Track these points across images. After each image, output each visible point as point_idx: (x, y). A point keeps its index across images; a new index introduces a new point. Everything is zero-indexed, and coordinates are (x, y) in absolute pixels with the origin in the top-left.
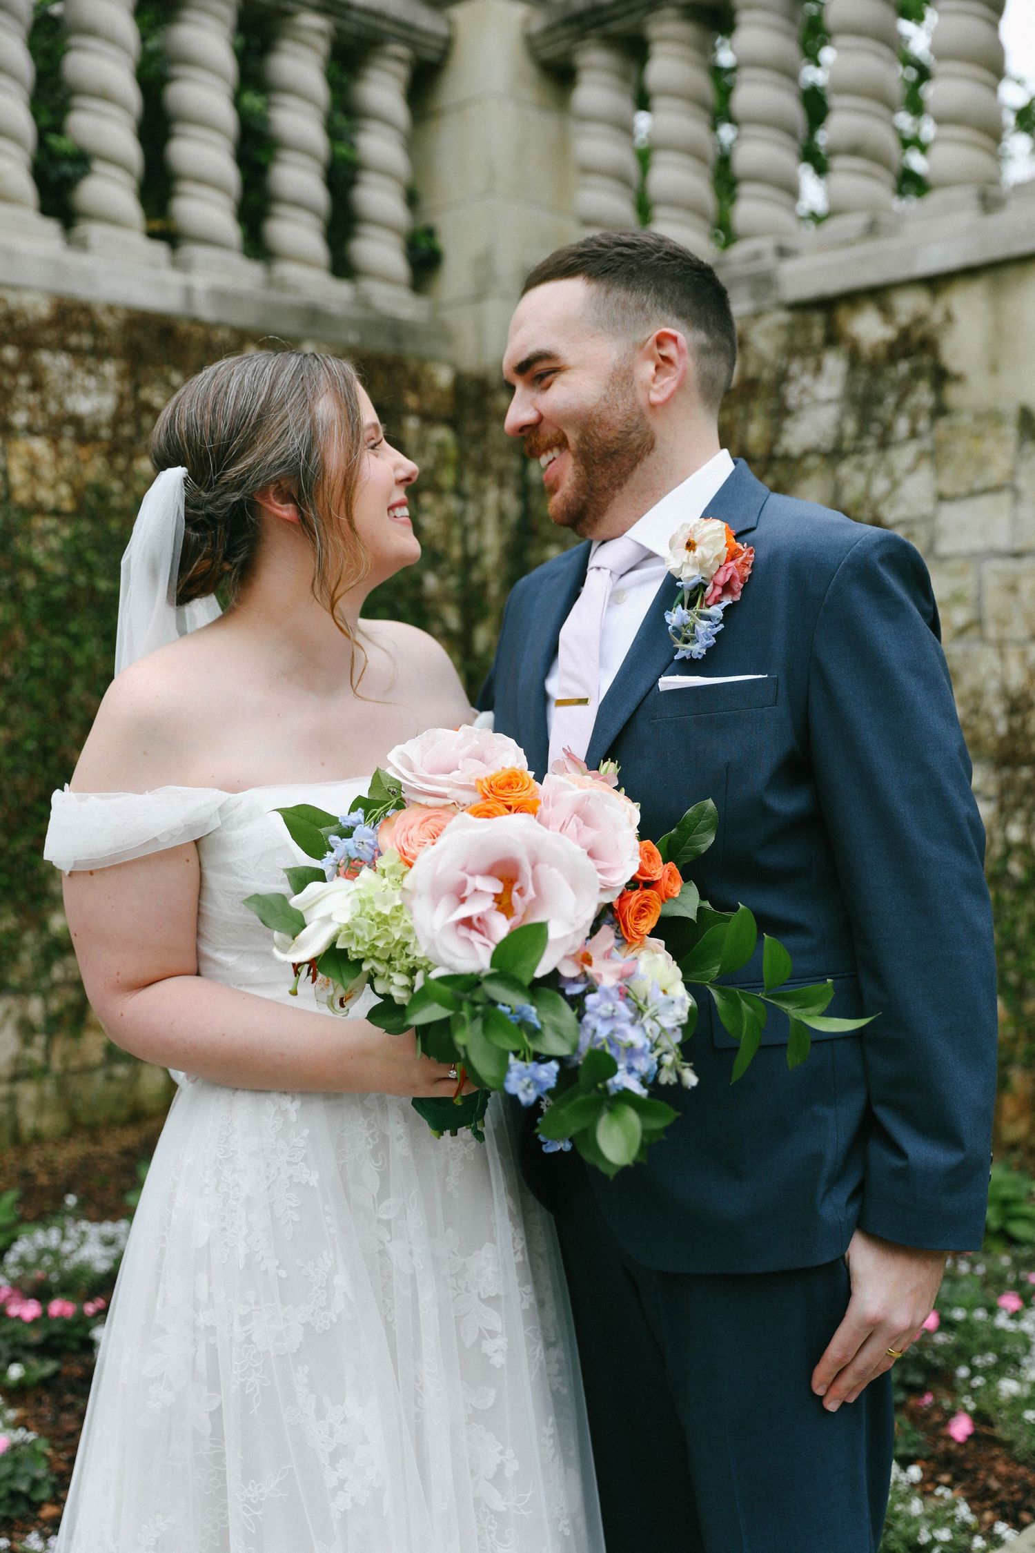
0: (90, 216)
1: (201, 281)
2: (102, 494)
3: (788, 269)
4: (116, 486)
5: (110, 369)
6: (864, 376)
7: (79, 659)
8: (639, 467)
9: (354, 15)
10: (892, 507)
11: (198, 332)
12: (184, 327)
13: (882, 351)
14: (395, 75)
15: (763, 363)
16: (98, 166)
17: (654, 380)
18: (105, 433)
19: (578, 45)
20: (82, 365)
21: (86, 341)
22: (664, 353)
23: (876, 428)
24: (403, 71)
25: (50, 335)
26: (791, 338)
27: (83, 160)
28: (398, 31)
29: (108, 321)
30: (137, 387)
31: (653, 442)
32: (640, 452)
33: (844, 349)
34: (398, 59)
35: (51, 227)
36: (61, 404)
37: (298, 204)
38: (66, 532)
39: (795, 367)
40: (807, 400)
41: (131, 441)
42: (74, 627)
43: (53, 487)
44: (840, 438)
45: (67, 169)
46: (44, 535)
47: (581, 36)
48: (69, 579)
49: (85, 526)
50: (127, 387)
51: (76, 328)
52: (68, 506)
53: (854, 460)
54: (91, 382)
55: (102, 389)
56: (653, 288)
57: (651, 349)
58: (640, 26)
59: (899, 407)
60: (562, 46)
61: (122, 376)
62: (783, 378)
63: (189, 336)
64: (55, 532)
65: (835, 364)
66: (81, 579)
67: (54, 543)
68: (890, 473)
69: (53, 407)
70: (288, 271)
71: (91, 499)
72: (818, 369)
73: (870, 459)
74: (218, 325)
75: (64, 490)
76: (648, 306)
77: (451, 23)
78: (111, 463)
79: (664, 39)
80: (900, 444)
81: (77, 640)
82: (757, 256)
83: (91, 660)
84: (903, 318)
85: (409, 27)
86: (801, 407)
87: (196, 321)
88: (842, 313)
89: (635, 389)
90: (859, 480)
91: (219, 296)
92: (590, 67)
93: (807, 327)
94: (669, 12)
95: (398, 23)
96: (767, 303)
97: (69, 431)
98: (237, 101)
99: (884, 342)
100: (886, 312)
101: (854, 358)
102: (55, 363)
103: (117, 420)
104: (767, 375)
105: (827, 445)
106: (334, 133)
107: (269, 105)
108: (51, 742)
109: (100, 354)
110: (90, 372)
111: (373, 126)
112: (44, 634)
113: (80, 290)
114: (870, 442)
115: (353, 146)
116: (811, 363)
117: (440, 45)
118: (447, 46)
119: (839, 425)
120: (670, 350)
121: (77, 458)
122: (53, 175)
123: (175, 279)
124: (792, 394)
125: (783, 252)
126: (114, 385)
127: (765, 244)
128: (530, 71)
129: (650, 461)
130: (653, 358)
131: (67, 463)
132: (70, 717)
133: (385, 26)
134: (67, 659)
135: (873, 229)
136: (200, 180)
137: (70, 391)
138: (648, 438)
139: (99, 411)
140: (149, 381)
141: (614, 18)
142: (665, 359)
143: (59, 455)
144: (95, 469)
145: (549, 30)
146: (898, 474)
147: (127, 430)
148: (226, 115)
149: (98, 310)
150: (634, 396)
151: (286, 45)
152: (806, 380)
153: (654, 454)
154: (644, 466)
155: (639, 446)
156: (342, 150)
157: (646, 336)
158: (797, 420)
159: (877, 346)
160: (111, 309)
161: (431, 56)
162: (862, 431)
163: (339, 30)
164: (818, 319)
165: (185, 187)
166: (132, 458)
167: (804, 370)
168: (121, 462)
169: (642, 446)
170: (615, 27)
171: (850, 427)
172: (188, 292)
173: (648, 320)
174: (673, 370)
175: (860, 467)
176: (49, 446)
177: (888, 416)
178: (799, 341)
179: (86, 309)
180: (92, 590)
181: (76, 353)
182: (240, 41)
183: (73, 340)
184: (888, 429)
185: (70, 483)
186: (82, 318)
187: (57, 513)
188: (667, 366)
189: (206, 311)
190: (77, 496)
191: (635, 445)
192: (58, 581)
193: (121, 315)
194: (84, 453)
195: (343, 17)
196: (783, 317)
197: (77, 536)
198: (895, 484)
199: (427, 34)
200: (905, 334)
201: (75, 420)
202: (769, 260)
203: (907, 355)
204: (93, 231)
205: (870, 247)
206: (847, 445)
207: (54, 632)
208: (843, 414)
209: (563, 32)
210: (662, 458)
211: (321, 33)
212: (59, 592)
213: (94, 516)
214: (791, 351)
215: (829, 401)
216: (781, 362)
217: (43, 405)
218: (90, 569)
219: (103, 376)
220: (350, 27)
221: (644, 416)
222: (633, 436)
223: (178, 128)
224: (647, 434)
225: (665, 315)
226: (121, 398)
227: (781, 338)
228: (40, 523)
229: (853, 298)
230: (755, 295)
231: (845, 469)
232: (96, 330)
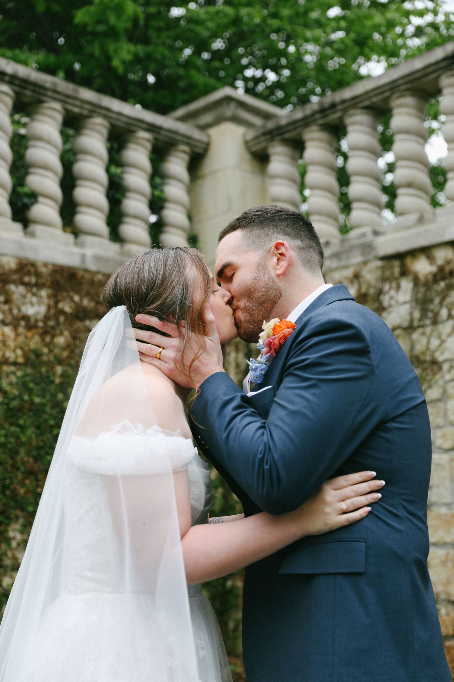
0: (35, 222)
1: (89, 252)
2: (38, 354)
3: (379, 240)
4: (45, 350)
5: (44, 293)
6: (422, 289)
7: (24, 439)
8: (275, 306)
9: (164, 132)
10: (442, 353)
11: (87, 276)
12: (81, 273)
13: (430, 277)
14: (182, 159)
15: (369, 286)
16: (41, 199)
17: (278, 264)
18: (40, 324)
19: (270, 144)
20: (31, 291)
21: (33, 280)
22: (280, 252)
23: (430, 315)
24: (186, 158)
25: (15, 277)
26: (383, 273)
27: (34, 196)
28: (185, 140)
29: (44, 270)
30: (57, 302)
31: (280, 293)
32: (275, 299)
33: (411, 277)
34: (184, 152)
35: (18, 226)
36: (19, 310)
37: (136, 217)
38: (19, 373)
39: (386, 287)
40: (393, 302)
41: (53, 328)
42: (21, 422)
43: (14, 351)
44: (412, 320)
45: (26, 200)
46: (8, 375)
47: (272, 140)
48: (20, 397)
49: (29, 370)
50: (52, 302)
51: (28, 273)
52: (21, 360)
53: (420, 330)
54: (34, 300)
55: (39, 303)
56: (271, 226)
57: (273, 252)
58: (300, 134)
59: (441, 303)
60: (263, 145)
61: (49, 297)
62: (380, 292)
63: (83, 277)
64: (14, 373)
65: (407, 284)
66: (26, 398)
67: (13, 379)
68: (439, 336)
69: (15, 312)
70: (131, 248)
71: (32, 356)
72: (398, 287)
73: (428, 330)
74: (97, 273)
75: (19, 352)
76: (270, 234)
77: (209, 136)
78: (43, 340)
79: (312, 139)
80: (443, 322)
81: (23, 428)
82: (364, 235)
83: (30, 438)
84: (440, 262)
85: (189, 138)
86: (390, 306)
87: (86, 271)
88: (409, 261)
89: (269, 271)
90: (424, 341)
91: (98, 259)
92: (276, 154)
93: (391, 267)
94: (314, 128)
95: (183, 136)
96: (370, 257)
97: (23, 323)
98: (108, 170)
99: (430, 273)
100: (431, 259)
101: (416, 280)
102: (17, 290)
103: (47, 318)
104: (372, 291)
105: (405, 324)
106: (153, 186)
107: (123, 172)
108: (8, 482)
109: (39, 286)
110: (34, 295)
111: (172, 182)
112: (6, 425)
113: (31, 256)
114: (428, 322)
115: (162, 191)
116: (394, 285)
117: (204, 146)
118: (207, 146)
119: (411, 314)
120: (282, 250)
121: (26, 337)
122: (19, 204)
123: (77, 250)
124: (385, 300)
125: (376, 233)
126: (46, 301)
127: (368, 230)
128: (247, 157)
129: (281, 302)
130: (276, 255)
131: (21, 339)
132: (18, 469)
133: (178, 137)
134: (18, 438)
135: (421, 220)
136: (89, 206)
137: (24, 304)
138: (278, 292)
139: (38, 313)
140: (64, 299)
141: (289, 131)
142: (282, 254)
143: (17, 335)
144: (35, 342)
145: (256, 138)
146: (444, 337)
147: (51, 323)
148: (103, 177)
149: (39, 265)
150: (268, 274)
151: (132, 146)
152: (393, 293)
153: (282, 298)
154: (278, 305)
155: (274, 296)
156: (157, 193)
157: (270, 246)
158: (389, 313)
159: (427, 275)
160: (45, 265)
161: (200, 151)
162: (423, 316)
163: (156, 139)
164: (396, 264)
165: (81, 209)
166: (53, 337)
167: (390, 288)
168: (48, 339)
169: (276, 296)
170: (287, 136)
171: (417, 314)
172: (83, 257)
173: (270, 240)
174: (285, 258)
175: (423, 334)
176: (12, 330)
177: (436, 310)
178: (387, 274)
179: (33, 265)
180: (32, 403)
181: (27, 285)
182: (108, 145)
183: (26, 279)
184: (436, 315)
185: (22, 348)
186: (32, 269)
187: (15, 364)
188: (283, 258)
189: (92, 266)
190: (25, 355)
191: (272, 296)
192: (14, 398)
193: (50, 267)
194: (29, 334)
195: (159, 133)
196: (379, 263)
197: (25, 375)
198: (443, 342)
199: (197, 141)
200: (441, 269)
201: (26, 318)
202: (370, 237)
203: (443, 279)
204: (38, 229)
205: (421, 229)
206: (416, 324)
207: (12, 424)
208: (413, 308)
209: (262, 139)
210: (286, 299)
211: (148, 140)
212: (14, 404)
213: (34, 366)
214: (384, 280)
215: (405, 303)
216: (379, 285)
217: (10, 310)
218: (30, 391)
219: (40, 296)
220: (161, 138)
221: (274, 281)
222: (270, 292)
223: (79, 182)
224: (277, 290)
225: (278, 235)
226: (49, 307)
227: (379, 273)
228: (6, 369)
229: (413, 253)
230: (363, 254)
231: (415, 336)
232: (38, 274)
